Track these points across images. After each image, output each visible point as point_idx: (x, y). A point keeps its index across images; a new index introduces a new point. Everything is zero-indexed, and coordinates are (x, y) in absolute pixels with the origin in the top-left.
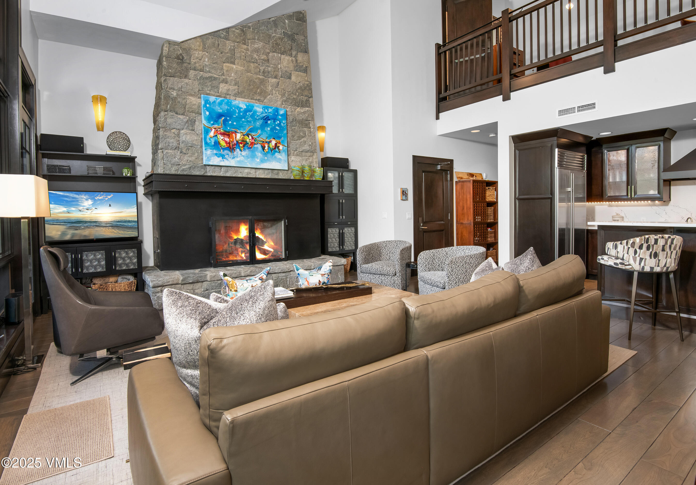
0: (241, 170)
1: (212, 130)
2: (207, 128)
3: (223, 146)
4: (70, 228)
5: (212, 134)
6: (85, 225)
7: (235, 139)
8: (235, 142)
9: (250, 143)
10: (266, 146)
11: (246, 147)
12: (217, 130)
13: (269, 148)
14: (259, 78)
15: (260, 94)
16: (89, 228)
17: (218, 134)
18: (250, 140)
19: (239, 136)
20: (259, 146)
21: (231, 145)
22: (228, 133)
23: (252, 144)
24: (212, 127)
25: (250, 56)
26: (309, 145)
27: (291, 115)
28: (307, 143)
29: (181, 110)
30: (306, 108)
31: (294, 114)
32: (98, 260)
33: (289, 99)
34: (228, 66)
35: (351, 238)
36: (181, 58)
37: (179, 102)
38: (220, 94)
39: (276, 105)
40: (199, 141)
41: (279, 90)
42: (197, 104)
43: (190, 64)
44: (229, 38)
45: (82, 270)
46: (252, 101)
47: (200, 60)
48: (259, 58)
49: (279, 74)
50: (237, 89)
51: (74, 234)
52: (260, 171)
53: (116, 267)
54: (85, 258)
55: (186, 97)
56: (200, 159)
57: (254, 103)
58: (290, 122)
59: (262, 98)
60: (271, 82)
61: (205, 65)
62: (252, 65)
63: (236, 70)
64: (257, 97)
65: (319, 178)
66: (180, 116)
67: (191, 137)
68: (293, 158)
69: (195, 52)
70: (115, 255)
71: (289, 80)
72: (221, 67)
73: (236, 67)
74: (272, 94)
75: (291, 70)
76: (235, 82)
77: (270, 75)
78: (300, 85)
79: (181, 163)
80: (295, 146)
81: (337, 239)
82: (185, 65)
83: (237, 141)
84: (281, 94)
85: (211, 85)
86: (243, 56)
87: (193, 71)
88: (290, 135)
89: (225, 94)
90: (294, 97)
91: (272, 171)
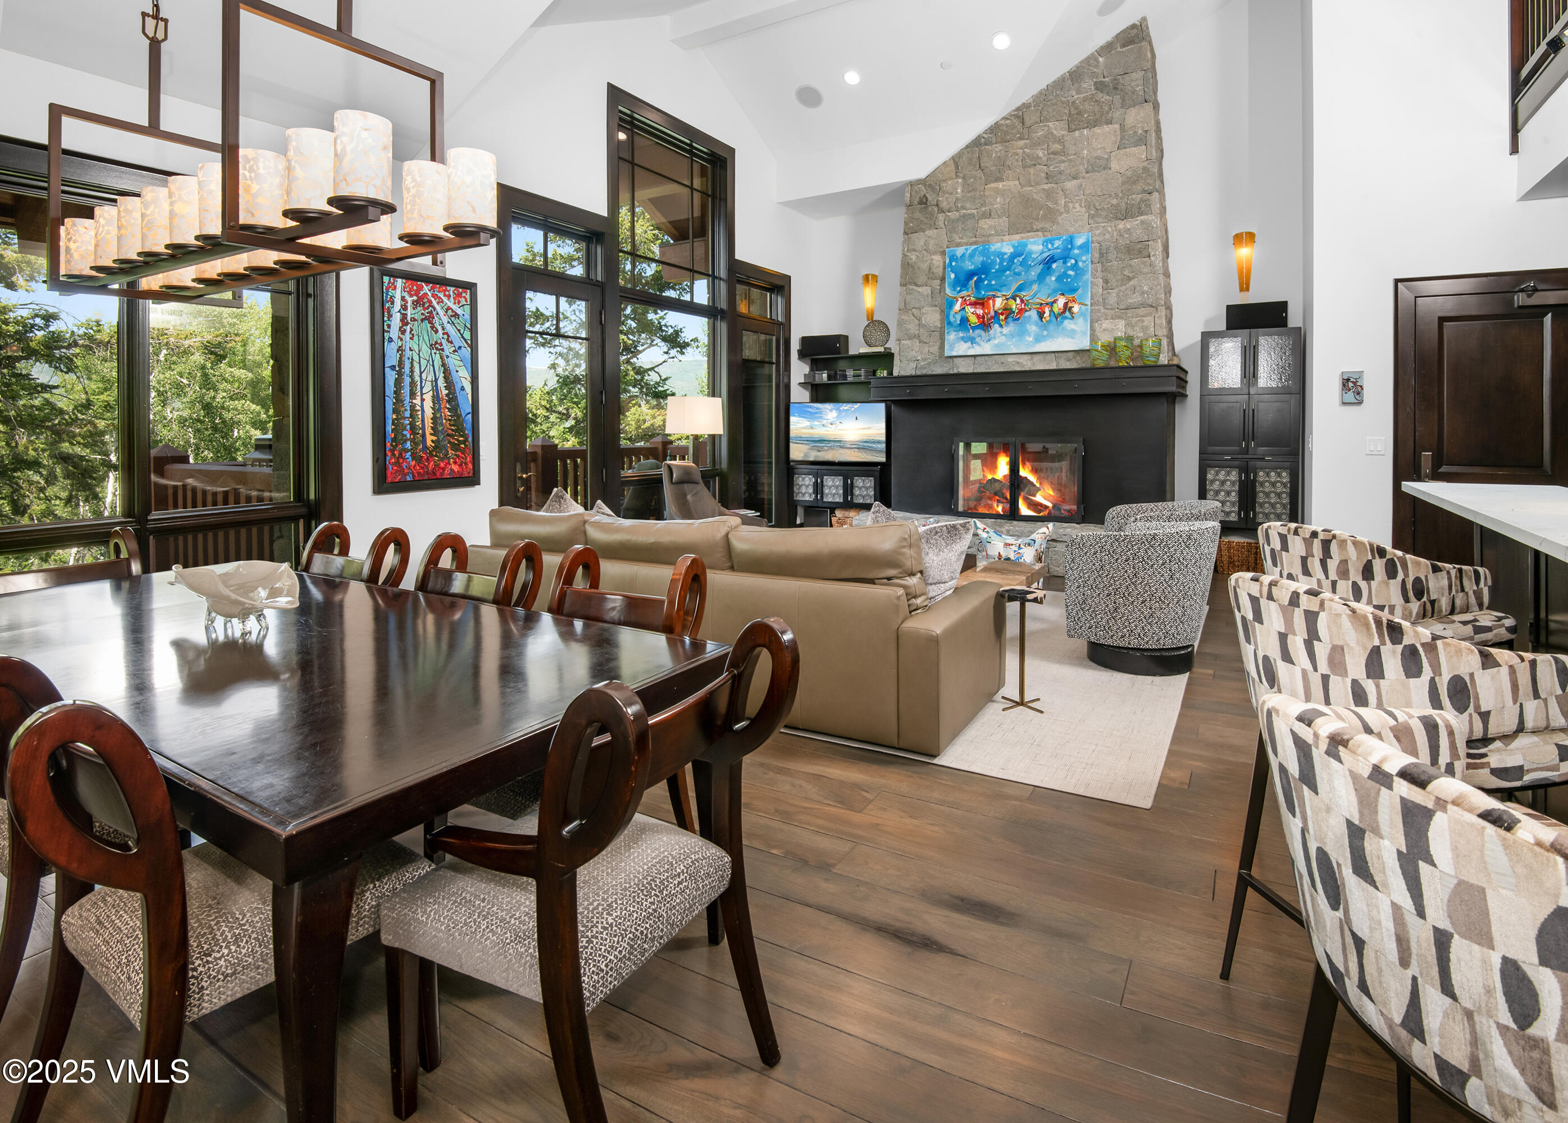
0: (1003, 359)
1: (957, 301)
2: (951, 299)
3: (973, 324)
5: (957, 307)
6: (828, 445)
7: (992, 309)
8: (992, 313)
9: (1017, 311)
10: (1047, 310)
11: (1010, 320)
12: (965, 300)
13: (1052, 314)
14: (1043, 189)
15: (1045, 218)
17: (967, 305)
18: (1018, 307)
19: (999, 303)
20: (1033, 314)
21: (986, 319)
22: (981, 302)
23: (1021, 311)
24: (957, 296)
25: (1028, 156)
26: (1143, 293)
27: (1105, 240)
28: (1138, 288)
29: (922, 278)
30: (1138, 218)
31: (1112, 237)
32: (837, 487)
33: (1102, 209)
34: (992, 188)
35: (1279, 495)
36: (924, 200)
37: (919, 268)
38: (974, 239)
39: (1073, 229)
40: (942, 321)
41: (1081, 200)
42: (941, 264)
43: (937, 205)
44: (994, 140)
45: (822, 497)
46: (1029, 234)
47: (951, 194)
48: (1046, 152)
49: (1081, 168)
50: (1004, 222)
51: (816, 456)
52: (1037, 358)
53: (852, 498)
54: (825, 483)
55: (929, 258)
56: (942, 347)
57: (1028, 238)
58: (1102, 255)
59: (1047, 226)
60: (1066, 190)
61: (957, 199)
62: (1032, 171)
63: (1004, 190)
64: (1037, 225)
65: (1153, 359)
66: (920, 289)
67: (932, 317)
68: (1106, 324)
69: (943, 184)
70: (852, 483)
71: (1103, 172)
72: (982, 193)
73: (1003, 185)
74: (1068, 212)
75: (1109, 151)
76: (1002, 211)
77: (1064, 178)
78: (1129, 174)
79: (919, 358)
80: (1112, 299)
81: (1233, 494)
82: (930, 209)
83: (995, 312)
84: (1085, 206)
85: (963, 229)
86: (1017, 160)
87: (940, 215)
88: (1101, 280)
89: (983, 236)
90: (1114, 202)
91: (1060, 354)
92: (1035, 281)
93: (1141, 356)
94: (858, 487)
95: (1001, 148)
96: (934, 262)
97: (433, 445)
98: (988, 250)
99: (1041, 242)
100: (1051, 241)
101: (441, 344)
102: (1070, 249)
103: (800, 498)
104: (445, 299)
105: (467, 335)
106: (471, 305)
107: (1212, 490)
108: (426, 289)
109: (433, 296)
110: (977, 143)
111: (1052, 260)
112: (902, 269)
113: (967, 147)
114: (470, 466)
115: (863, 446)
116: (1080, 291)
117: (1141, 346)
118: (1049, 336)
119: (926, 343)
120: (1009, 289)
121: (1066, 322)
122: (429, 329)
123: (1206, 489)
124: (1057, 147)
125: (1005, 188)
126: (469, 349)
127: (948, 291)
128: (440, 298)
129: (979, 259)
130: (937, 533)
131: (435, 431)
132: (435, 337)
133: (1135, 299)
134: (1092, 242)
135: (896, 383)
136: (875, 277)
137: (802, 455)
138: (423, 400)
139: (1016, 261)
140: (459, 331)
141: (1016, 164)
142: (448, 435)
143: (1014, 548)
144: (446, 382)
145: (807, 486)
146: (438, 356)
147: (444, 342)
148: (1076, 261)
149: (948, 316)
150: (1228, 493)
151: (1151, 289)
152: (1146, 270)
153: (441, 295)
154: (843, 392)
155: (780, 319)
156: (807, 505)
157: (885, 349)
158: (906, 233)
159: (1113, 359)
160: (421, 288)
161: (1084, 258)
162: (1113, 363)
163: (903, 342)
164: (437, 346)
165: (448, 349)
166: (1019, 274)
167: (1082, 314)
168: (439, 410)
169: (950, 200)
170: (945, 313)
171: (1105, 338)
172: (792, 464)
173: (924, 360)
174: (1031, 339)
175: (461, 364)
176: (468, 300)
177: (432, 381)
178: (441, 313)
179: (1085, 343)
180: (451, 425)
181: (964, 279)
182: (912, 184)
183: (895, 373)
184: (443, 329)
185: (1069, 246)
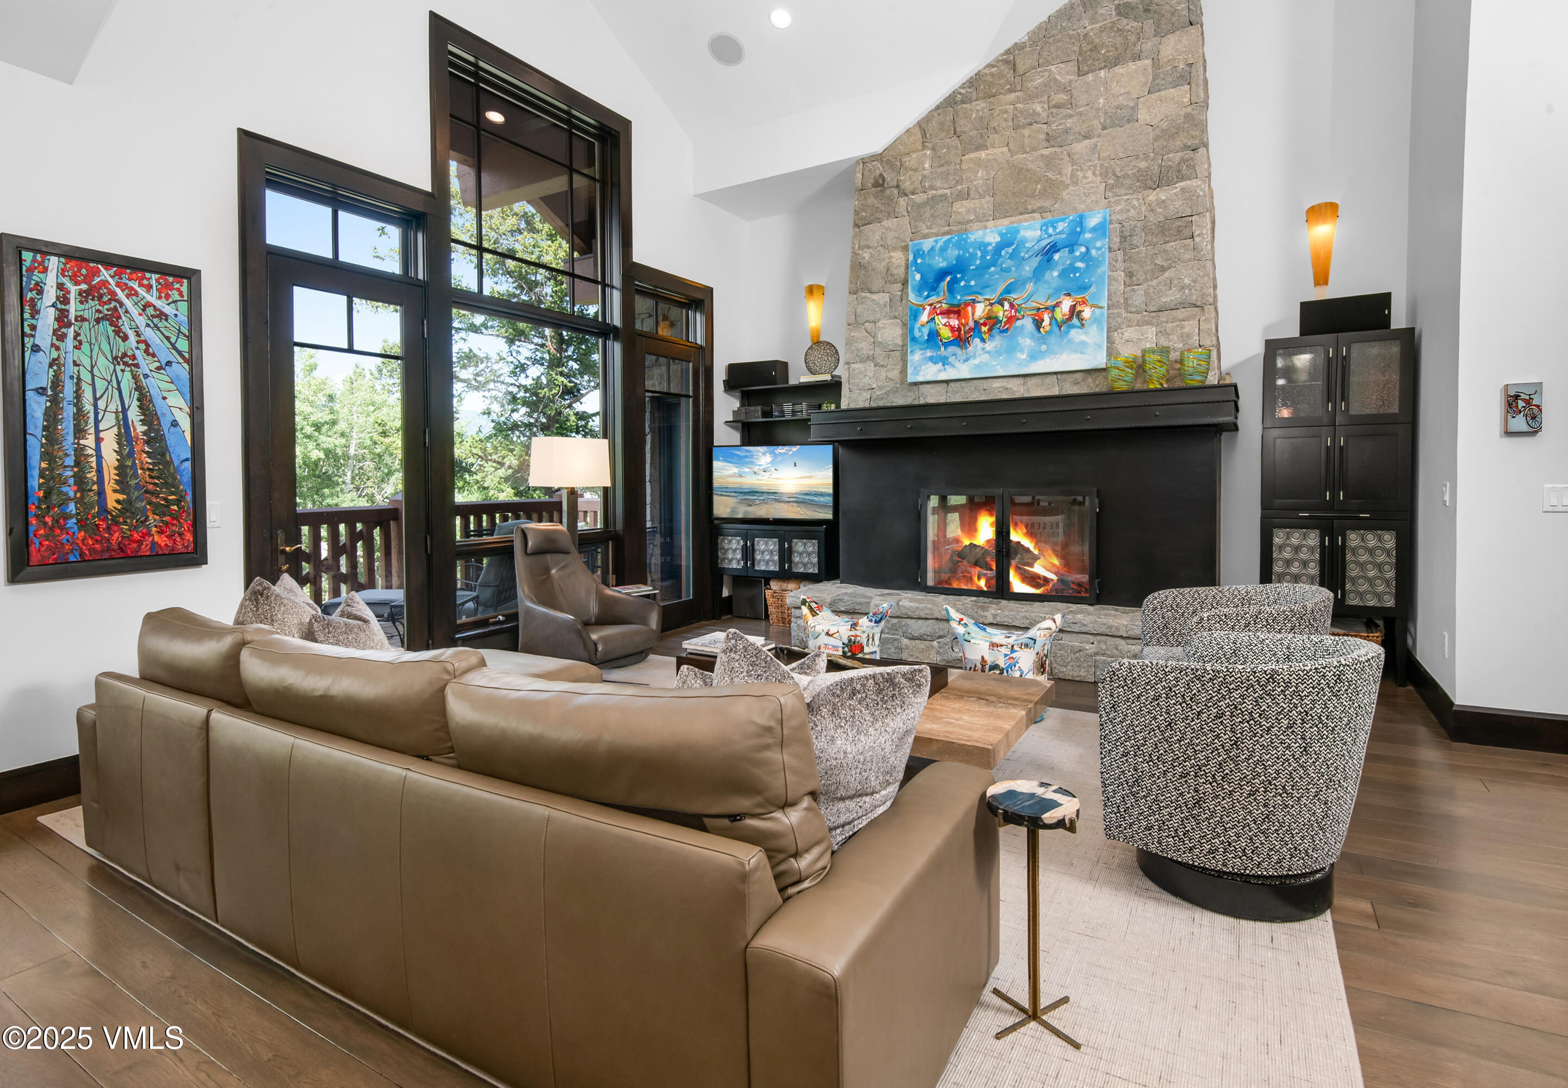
0: (985, 384)
1: (924, 309)
2: (915, 307)
3: (945, 339)
4: (742, 502)
5: (924, 317)
6: (761, 498)
7: (971, 318)
8: (971, 324)
9: (1005, 320)
10: (1046, 317)
11: (995, 331)
12: (935, 307)
13: (1054, 321)
14: (1042, 156)
15: (1043, 194)
16: (766, 503)
17: (937, 315)
18: (1006, 313)
19: (980, 310)
20: (1028, 323)
21: (962, 332)
22: (956, 309)
23: (1011, 320)
24: (925, 303)
25: (1021, 112)
26: (1183, 288)
27: (1128, 219)
28: (1175, 282)
29: (878, 283)
30: (1177, 185)
31: (1139, 213)
32: (771, 552)
33: (1126, 176)
34: (972, 159)
35: (1379, 567)
36: (881, 181)
37: (873, 270)
38: (947, 228)
39: (1083, 206)
40: (904, 337)
41: (1095, 166)
42: (903, 263)
43: (898, 186)
44: (974, 97)
45: (753, 564)
46: (1021, 217)
47: (915, 170)
48: (1046, 106)
49: (1096, 122)
50: (988, 202)
51: (746, 512)
52: (1032, 382)
53: (790, 567)
54: (756, 547)
55: (887, 255)
56: (904, 371)
57: (1020, 221)
58: (1123, 238)
59: (1047, 204)
60: (1074, 154)
61: (924, 176)
62: (1026, 132)
63: (988, 161)
64: (1034, 204)
65: (1199, 378)
66: (875, 297)
67: (891, 332)
68: (1129, 333)
69: (906, 159)
70: (790, 547)
71: (1128, 126)
72: (958, 167)
73: (987, 155)
74: (1076, 184)
75: (1135, 96)
76: (984, 188)
77: (1071, 137)
78: (1164, 125)
79: (874, 386)
80: (1138, 299)
81: (1312, 564)
82: (888, 192)
83: (976, 322)
84: (1101, 174)
85: (932, 216)
86: (1006, 120)
87: (901, 199)
88: (1122, 274)
89: (960, 223)
90: (1143, 165)
91: (1064, 376)
92: (1030, 278)
93: (1180, 374)
94: (797, 552)
95: (984, 105)
96: (894, 260)
97: (119, 507)
98: (965, 240)
99: (1038, 225)
100: (1053, 224)
101: (134, 357)
102: (1080, 233)
103: (726, 565)
104: (142, 291)
105: (183, 345)
106: (190, 301)
107: (1280, 559)
108: (105, 274)
109: (118, 285)
110: (951, 102)
111: (1053, 248)
112: (851, 272)
113: (938, 107)
114: (189, 537)
115: (804, 499)
116: (1093, 289)
117: (1181, 362)
118: (1050, 352)
119: (883, 366)
120: (994, 291)
121: (1073, 332)
122: (111, 334)
123: (1272, 558)
124: (1061, 97)
125: (990, 157)
126: (186, 366)
127: (912, 297)
128: (132, 289)
129: (953, 253)
130: (854, 693)
131: (123, 486)
132: (122, 347)
133: (1172, 296)
134: (1111, 223)
135: (844, 418)
136: (820, 288)
137: (729, 510)
138: (98, 440)
139: (1003, 253)
140: (168, 338)
141: (1004, 124)
142: (147, 492)
143: (1004, 650)
144: (143, 414)
145: (735, 551)
146: (128, 375)
147: (139, 354)
148: (1088, 249)
149: (912, 330)
150: (1305, 564)
151: (1195, 281)
152: (1187, 256)
153: (135, 285)
154: (781, 433)
155: (699, 342)
156: (735, 574)
157: (833, 377)
158: (856, 225)
159: (1140, 380)
160: (97, 272)
161: (1098, 244)
162: (1138, 386)
163: (853, 366)
164: (127, 359)
165: (147, 365)
166: (1007, 270)
167: (1096, 320)
168: (131, 454)
169: (914, 179)
170: (908, 329)
171: (1128, 352)
172: (716, 522)
173: (881, 388)
174: (1024, 356)
175: (172, 387)
176: (185, 294)
177: (117, 413)
178: (134, 311)
179: (1099, 359)
180: (151, 477)
181: (933, 281)
182: (864, 161)
183: (844, 406)
184: (138, 335)
185: (1078, 229)
